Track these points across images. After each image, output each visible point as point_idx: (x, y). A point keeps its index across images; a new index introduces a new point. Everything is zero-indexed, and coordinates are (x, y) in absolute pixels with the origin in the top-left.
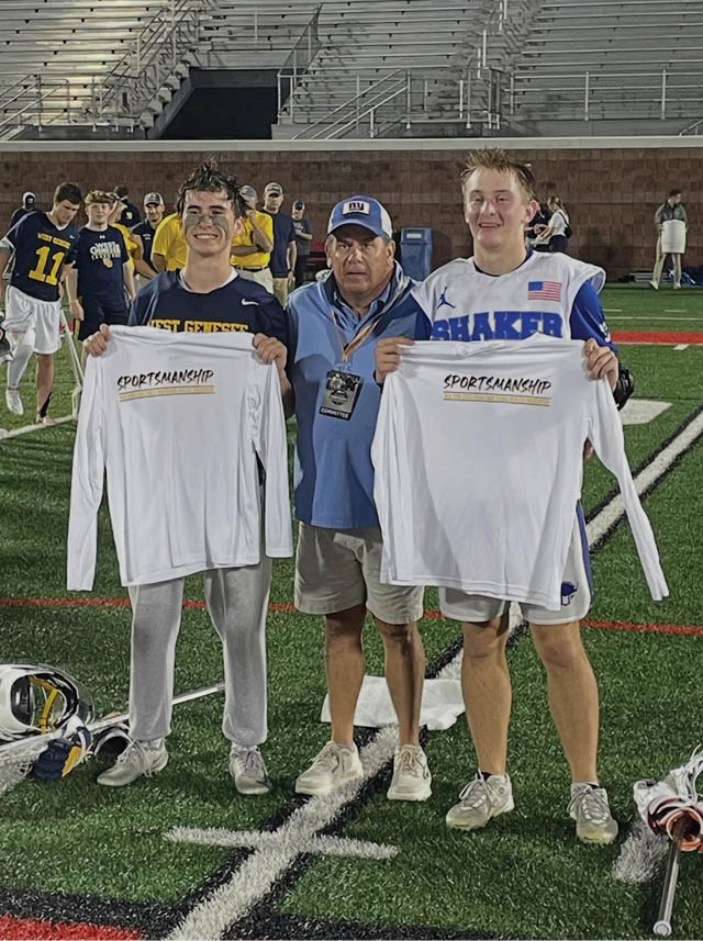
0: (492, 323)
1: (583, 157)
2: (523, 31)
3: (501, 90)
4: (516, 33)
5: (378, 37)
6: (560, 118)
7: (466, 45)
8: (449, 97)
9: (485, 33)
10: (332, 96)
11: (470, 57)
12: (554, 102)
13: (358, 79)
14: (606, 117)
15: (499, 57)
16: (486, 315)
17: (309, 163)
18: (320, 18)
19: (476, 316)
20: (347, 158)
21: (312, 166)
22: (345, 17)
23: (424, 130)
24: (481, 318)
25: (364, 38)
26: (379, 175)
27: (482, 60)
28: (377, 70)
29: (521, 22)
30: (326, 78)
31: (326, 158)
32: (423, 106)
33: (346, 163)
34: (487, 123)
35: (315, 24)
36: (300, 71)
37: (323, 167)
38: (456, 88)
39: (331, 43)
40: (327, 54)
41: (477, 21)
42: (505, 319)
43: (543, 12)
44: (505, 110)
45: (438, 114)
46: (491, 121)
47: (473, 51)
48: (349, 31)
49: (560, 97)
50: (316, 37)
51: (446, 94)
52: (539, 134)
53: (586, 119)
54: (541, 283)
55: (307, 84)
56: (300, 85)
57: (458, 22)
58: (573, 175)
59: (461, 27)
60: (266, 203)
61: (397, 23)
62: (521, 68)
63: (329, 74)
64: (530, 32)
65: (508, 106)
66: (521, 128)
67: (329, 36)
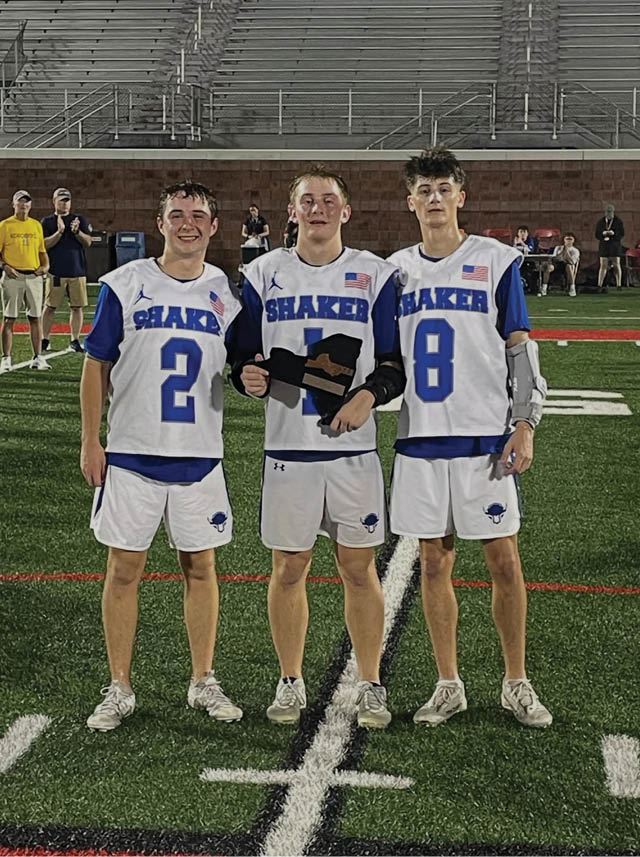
0: (315, 304)
1: (283, 168)
2: (217, 51)
3: (202, 105)
4: (211, 52)
5: (80, 53)
6: (255, 132)
7: (164, 62)
8: (151, 110)
9: (183, 52)
10: (40, 108)
11: (170, 74)
12: (249, 117)
13: (66, 93)
14: (299, 131)
15: (197, 74)
16: (311, 297)
17: (25, 171)
18: (25, 34)
19: (301, 298)
20: (63, 167)
21: (29, 173)
22: (48, 33)
23: (131, 141)
24: (306, 300)
25: (68, 54)
26: (93, 182)
27: (180, 76)
28: (82, 83)
29: (214, 42)
30: (33, 90)
31: (43, 166)
32: (128, 118)
33: (62, 171)
34: (191, 135)
35: (20, 39)
36: (8, 83)
37: (39, 175)
38: (158, 102)
39: (36, 57)
40: (33, 68)
41: (174, 40)
42: (327, 302)
43: (234, 33)
44: (205, 124)
45: (142, 126)
46: (194, 133)
47: (172, 68)
48: (52, 46)
49: (254, 113)
50: (21, 51)
51: (148, 108)
52: (238, 146)
53: (280, 133)
54: (355, 274)
55: (15, 95)
56: (8, 96)
57: (156, 40)
58: (275, 185)
59: (160, 45)
60: (56, 206)
61: (98, 40)
62: (217, 85)
63: (36, 87)
64: (223, 52)
65: (208, 120)
66: (220, 140)
67: (34, 51)
